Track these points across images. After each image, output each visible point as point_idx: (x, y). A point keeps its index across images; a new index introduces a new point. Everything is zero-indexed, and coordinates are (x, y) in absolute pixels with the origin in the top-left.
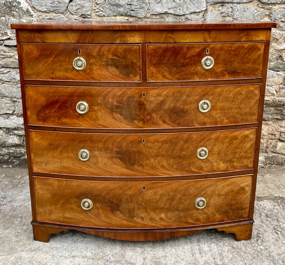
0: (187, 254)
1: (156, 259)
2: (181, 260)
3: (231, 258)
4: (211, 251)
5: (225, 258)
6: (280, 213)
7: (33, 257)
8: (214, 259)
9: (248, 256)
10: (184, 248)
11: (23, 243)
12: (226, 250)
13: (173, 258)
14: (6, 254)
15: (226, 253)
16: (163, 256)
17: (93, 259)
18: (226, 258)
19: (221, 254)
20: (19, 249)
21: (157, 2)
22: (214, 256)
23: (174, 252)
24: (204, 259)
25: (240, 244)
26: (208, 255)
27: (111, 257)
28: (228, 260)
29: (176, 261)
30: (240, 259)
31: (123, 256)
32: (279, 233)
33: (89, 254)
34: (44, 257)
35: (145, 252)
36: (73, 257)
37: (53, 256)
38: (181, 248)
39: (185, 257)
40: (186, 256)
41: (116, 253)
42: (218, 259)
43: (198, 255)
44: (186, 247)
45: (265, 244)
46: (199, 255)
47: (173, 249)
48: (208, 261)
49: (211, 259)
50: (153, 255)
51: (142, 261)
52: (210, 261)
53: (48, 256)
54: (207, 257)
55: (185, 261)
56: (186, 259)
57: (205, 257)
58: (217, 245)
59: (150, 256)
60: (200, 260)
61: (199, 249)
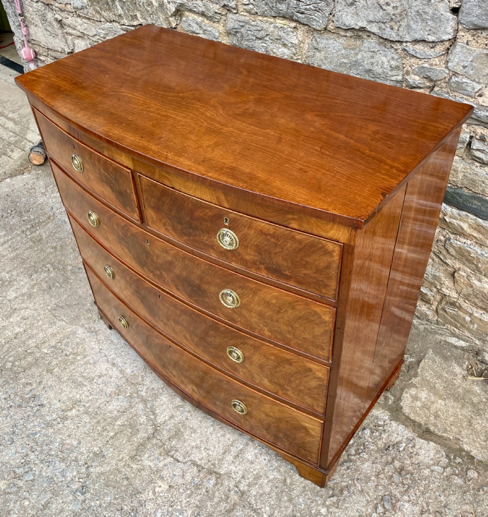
0: (219, 447)
1: (182, 427)
2: (205, 449)
3: (264, 493)
4: (252, 463)
5: (257, 487)
6: (427, 482)
7: (84, 340)
8: (243, 477)
9: (286, 507)
10: (224, 435)
11: (91, 316)
12: (271, 477)
13: (199, 440)
14: (67, 321)
15: (266, 481)
16: (192, 428)
17: (127, 380)
18: (259, 487)
19: (258, 477)
20: (83, 321)
21: (347, 4)
22: (246, 474)
23: (209, 432)
24: (233, 468)
25: (302, 483)
26: (242, 466)
27: (145, 390)
28: (258, 493)
29: (199, 446)
30: (272, 503)
31: (156, 396)
32: (380, 509)
33: (129, 371)
34: (93, 346)
35: (181, 409)
36: (114, 364)
37: (101, 349)
38: (222, 433)
39: (212, 449)
40: (215, 448)
41: (153, 389)
42: (247, 481)
43: (229, 458)
44: (228, 436)
45: (333, 509)
46: (232, 458)
47: (212, 428)
48: (233, 474)
49: (238, 475)
50: (184, 419)
51: (167, 418)
52: (234, 477)
53: (97, 347)
54: (238, 468)
55: (208, 454)
56: (210, 453)
57: (236, 467)
58: (269, 461)
59: (181, 417)
60: (226, 466)
61: (241, 450)
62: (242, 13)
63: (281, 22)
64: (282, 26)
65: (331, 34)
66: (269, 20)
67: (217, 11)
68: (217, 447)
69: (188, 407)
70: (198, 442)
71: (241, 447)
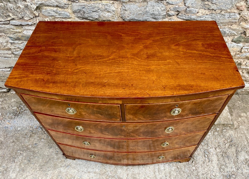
0: (151, 173)
1: (134, 175)
2: (148, 177)
3: (175, 176)
4: (165, 170)
5: (172, 176)
6: (210, 139)
7: (67, 171)
8: (166, 176)
9: (185, 175)
11: (61, 160)
12: (173, 170)
13: (143, 175)
14: (52, 169)
15: (173, 172)
16: (137, 173)
17: (100, 174)
18: (173, 176)
19: (170, 173)
20: (59, 165)
22: (166, 174)
23: (144, 170)
24: (161, 176)
25: (182, 164)
27: (110, 173)
28: (174, 177)
29: (145, 177)
30: (180, 177)
31: (116, 172)
32: (206, 156)
33: (97, 170)
34: (73, 171)
35: (128, 170)
36: (89, 172)
37: (78, 170)
38: (148, 167)
39: (150, 175)
40: (150, 174)
41: (112, 170)
42: (168, 176)
43: (157, 173)
44: (151, 167)
45: (196, 165)
46: (158, 173)
47: (144, 168)
49: (164, 177)
50: (132, 172)
51: (126, 176)
53: (75, 170)
54: (162, 175)
55: (150, 178)
56: (150, 177)
57: (161, 175)
58: (169, 165)
59: (131, 172)
60: (158, 177)
61: (158, 168)
62: (82, 2)
63: (105, 2)
64: (106, 3)
65: (132, 2)
66: (98, 2)
67: (66, 3)
68: (150, 173)
69: (130, 167)
70: (144, 176)
71: (158, 167)
